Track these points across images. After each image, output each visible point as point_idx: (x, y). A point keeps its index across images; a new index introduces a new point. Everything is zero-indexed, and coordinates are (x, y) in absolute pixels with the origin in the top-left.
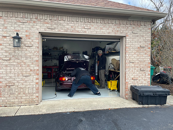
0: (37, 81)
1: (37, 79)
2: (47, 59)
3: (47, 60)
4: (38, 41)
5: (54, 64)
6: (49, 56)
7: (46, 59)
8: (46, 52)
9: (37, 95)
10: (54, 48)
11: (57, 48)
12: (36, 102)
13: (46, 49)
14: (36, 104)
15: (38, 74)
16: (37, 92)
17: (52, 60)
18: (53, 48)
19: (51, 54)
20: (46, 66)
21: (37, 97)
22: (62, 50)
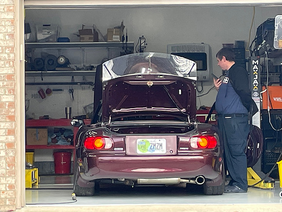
0: (11, 138)
1: (11, 132)
2: (52, 87)
3: (49, 92)
4: (10, 16)
6: (59, 70)
7: (45, 88)
8: (44, 50)
9: (11, 181)
12: (8, 203)
13: (47, 40)
14: (7, 209)
15: (12, 118)
16: (12, 173)
17: (71, 91)
18: (76, 31)
19: (67, 62)
20: (46, 117)
21: (11, 187)
22: (116, 38)
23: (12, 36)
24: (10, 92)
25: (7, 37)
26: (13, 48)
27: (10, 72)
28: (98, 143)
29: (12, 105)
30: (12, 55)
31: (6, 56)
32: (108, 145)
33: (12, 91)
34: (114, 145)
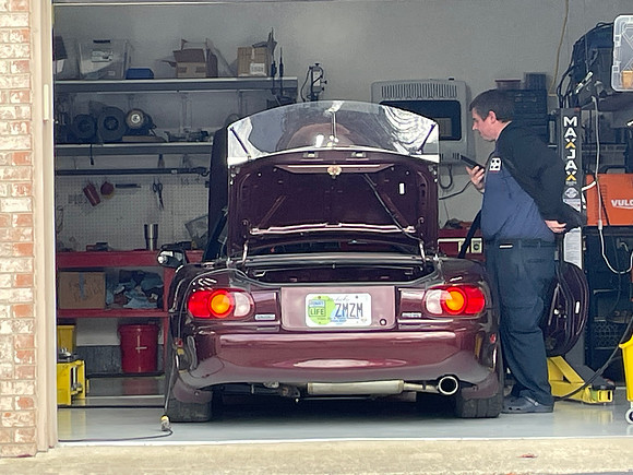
0: (24, 294)
1: (23, 280)
2: (113, 179)
4: (21, 21)
5: (188, 225)
7: (98, 180)
8: (96, 96)
9: (25, 389)
10: (185, 55)
11: (209, 60)
12: (18, 438)
13: (102, 74)
14: (17, 451)
15: (26, 249)
16: (27, 373)
17: (158, 188)
18: (168, 53)
19: (148, 124)
20: (102, 247)
21: (26, 402)
22: (258, 69)
23: (24, 65)
24: (21, 191)
25: (14, 68)
26: (27, 93)
27: (22, 145)
28: (219, 304)
29: (26, 219)
30: (25, 109)
31: (12, 110)
32: (242, 309)
33: (26, 190)
34: (256, 309)
